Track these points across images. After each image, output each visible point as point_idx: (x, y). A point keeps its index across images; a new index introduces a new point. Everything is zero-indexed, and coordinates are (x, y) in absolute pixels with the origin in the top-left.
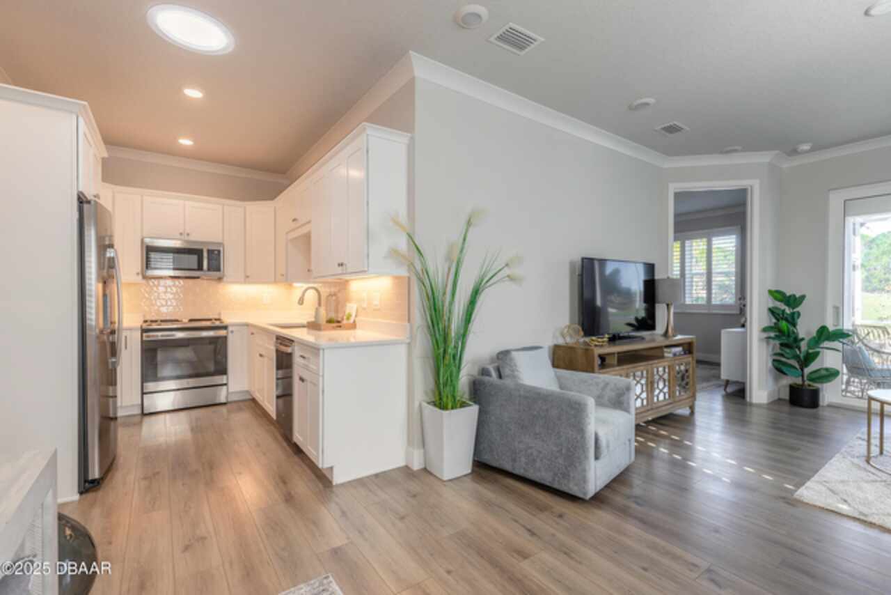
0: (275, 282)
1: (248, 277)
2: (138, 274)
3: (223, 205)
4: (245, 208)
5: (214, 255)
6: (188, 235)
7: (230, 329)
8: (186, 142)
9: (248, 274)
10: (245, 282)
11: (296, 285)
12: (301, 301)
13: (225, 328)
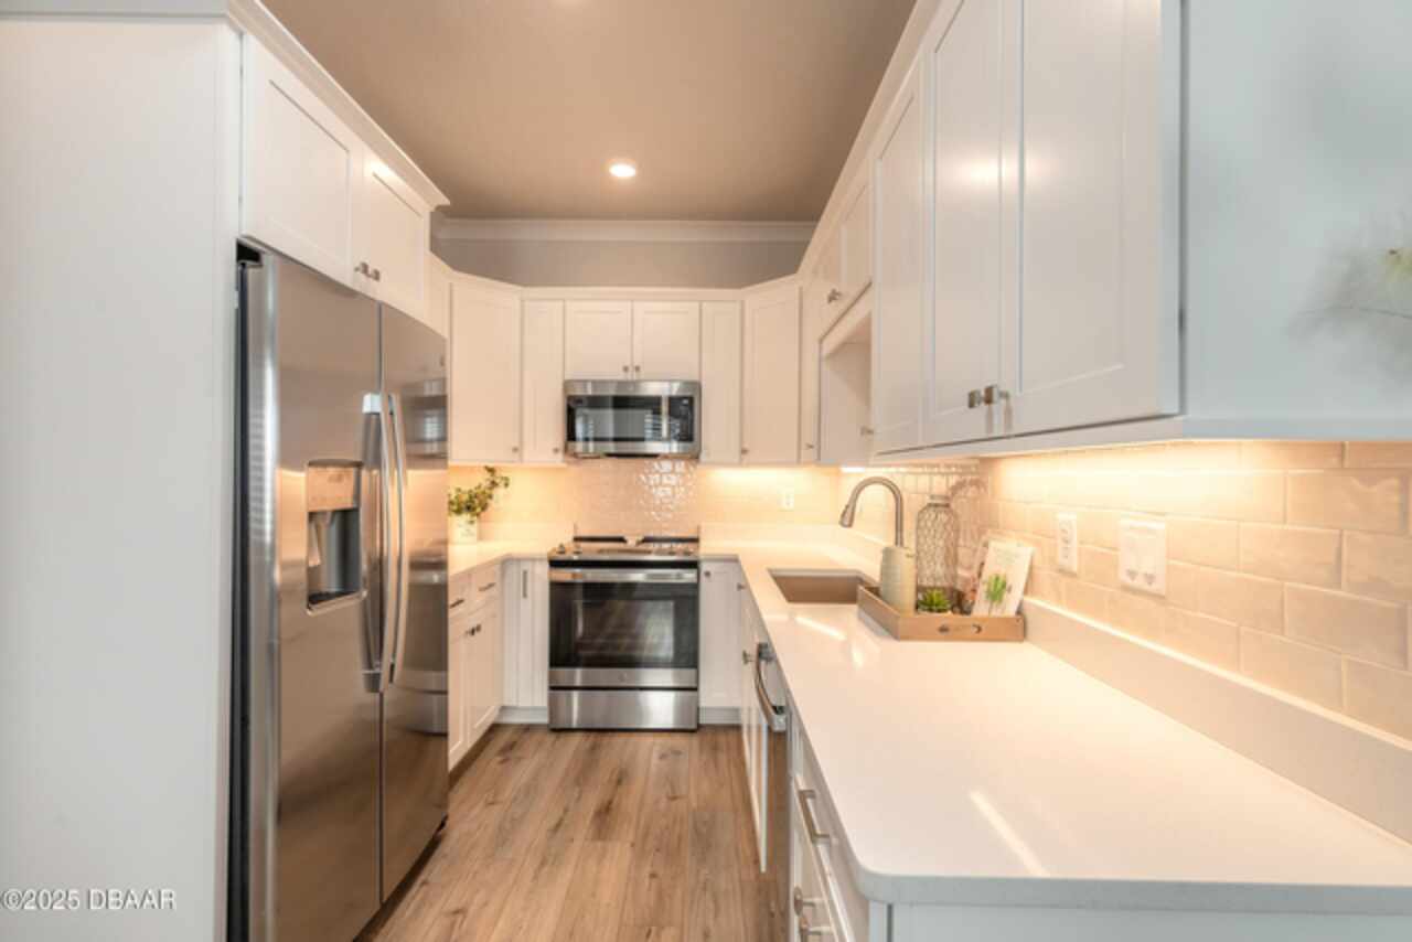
0: (798, 462)
1: (744, 451)
2: (556, 451)
3: (701, 302)
4: (742, 303)
5: (682, 408)
6: (637, 369)
7: (705, 567)
8: (623, 171)
9: (746, 446)
10: (740, 464)
11: (845, 470)
12: (848, 518)
13: (693, 565)
